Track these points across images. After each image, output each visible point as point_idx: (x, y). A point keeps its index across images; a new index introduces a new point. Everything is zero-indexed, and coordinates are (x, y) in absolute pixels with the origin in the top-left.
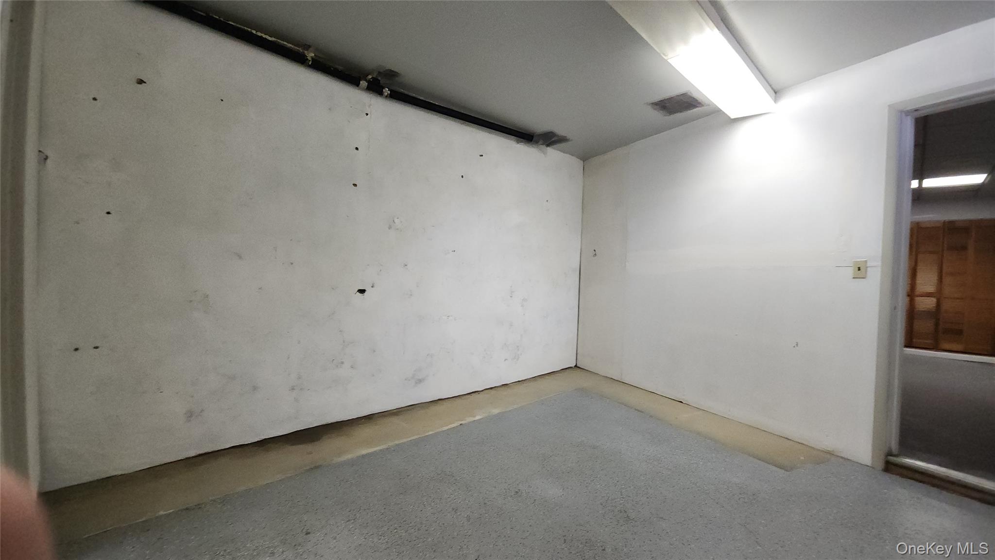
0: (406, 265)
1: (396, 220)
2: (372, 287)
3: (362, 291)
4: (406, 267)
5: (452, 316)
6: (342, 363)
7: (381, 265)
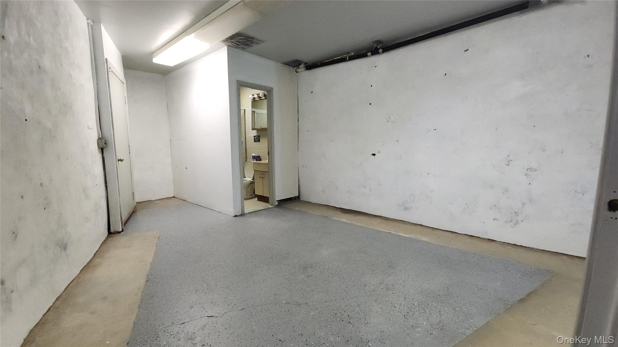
0: (398, 141)
1: (392, 117)
2: (379, 153)
3: (374, 155)
4: (398, 142)
5: (431, 174)
6: (366, 187)
7: (384, 142)
